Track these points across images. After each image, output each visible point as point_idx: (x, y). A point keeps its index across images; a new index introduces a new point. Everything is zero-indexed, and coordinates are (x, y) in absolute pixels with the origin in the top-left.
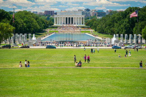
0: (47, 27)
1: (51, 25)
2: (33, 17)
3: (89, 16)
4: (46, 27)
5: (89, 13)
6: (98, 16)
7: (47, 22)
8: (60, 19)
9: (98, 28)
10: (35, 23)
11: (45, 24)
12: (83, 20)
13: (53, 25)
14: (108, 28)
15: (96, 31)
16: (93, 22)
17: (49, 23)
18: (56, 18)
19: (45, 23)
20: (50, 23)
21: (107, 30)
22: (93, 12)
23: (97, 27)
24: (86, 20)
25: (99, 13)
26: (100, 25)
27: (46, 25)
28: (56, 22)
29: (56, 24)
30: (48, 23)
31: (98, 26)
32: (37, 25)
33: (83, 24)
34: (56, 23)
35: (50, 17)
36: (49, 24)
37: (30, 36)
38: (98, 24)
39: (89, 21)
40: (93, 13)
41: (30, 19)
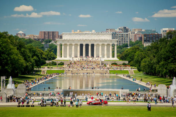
0: (44, 64)
1: (50, 59)
2: (12, 43)
3: (127, 42)
4: (40, 63)
5: (127, 35)
6: (145, 41)
7: (42, 54)
8: (68, 47)
9: (142, 64)
10: (17, 55)
11: (38, 56)
12: (113, 49)
13: (54, 58)
14: (163, 65)
15: (139, 70)
16: (135, 52)
17: (47, 55)
18: (61, 45)
19: (39, 54)
20: (49, 56)
21: (160, 69)
22: (136, 33)
23: (142, 62)
24: (122, 48)
25: (148, 35)
26: (147, 59)
27: (39, 58)
28: (61, 52)
29: (61, 57)
30: (44, 56)
31: (143, 60)
32: (20, 60)
33: (113, 56)
34: (61, 54)
35: (51, 43)
36: (46, 57)
37: (3, 81)
38: (145, 57)
39: (127, 51)
40: (135, 36)
41: (5, 47)
